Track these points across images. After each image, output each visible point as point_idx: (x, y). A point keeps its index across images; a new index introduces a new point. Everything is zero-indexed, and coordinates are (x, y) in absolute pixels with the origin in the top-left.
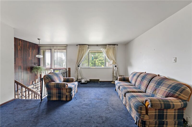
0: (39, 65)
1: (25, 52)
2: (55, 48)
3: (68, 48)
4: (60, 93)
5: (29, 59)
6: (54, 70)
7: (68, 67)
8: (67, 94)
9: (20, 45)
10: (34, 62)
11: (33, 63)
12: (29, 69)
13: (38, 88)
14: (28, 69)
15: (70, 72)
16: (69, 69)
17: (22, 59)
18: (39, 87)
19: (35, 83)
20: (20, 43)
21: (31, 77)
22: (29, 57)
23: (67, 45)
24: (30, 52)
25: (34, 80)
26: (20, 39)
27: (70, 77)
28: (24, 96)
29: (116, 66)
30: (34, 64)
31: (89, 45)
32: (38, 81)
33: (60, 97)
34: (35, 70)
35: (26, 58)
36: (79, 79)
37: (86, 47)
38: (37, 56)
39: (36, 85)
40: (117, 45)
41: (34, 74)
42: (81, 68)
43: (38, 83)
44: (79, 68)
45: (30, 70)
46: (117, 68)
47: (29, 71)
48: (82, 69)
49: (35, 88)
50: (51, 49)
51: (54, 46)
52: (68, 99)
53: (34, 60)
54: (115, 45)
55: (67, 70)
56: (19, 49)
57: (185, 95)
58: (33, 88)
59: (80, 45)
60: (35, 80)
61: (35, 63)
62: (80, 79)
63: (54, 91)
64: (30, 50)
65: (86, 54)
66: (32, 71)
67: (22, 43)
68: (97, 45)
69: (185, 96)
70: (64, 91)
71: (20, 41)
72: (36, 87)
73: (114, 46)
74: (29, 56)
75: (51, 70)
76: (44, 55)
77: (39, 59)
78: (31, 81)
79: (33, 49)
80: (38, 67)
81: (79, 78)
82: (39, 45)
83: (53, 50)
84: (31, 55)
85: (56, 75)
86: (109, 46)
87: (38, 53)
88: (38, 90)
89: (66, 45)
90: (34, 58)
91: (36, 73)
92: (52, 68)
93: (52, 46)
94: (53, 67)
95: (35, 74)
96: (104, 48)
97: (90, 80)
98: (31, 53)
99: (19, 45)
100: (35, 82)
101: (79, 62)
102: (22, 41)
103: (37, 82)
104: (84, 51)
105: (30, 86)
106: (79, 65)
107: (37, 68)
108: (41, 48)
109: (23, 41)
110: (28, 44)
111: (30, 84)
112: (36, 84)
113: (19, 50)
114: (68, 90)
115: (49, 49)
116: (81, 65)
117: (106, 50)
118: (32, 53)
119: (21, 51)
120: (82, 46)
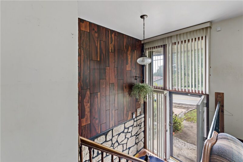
0: (143, 82)
1: (121, 56)
2: (174, 40)
5: (128, 69)
6: (171, 93)
9: (113, 43)
10: (134, 75)
11: (133, 77)
12: (127, 88)
13: (140, 126)
14: (125, 88)
17: (115, 68)
18: (141, 123)
19: (136, 117)
20: (113, 39)
21: (130, 105)
22: (128, 66)
23: (211, 22)
24: (128, 55)
25: (134, 110)
26: (112, 30)
28: (118, 143)
30: (135, 78)
32: (140, 112)
34: (135, 92)
35: (123, 67)
38: (139, 61)
39: (137, 121)
41: (134, 98)
43: (140, 115)
45: (128, 91)
47: (127, 93)
49: (136, 126)
50: (164, 45)
51: (171, 37)
53: (134, 71)
56: (112, 50)
58: (132, 126)
60: (136, 111)
61: (136, 76)
64: (129, 52)
66: (131, 92)
67: (116, 37)
71: (113, 34)
72: (138, 124)
74: (127, 63)
75: (165, 92)
77: (143, 67)
78: (130, 113)
79: (133, 50)
80: (141, 84)
82: (143, 40)
84: (129, 60)
87: (142, 55)
88: (140, 129)
89: (208, 25)
90: (134, 67)
91: (138, 97)
92: (168, 89)
93: (168, 37)
94: (169, 87)
95: (137, 99)
98: (129, 57)
99: (111, 43)
100: (136, 114)
102: (116, 33)
103: (138, 114)
105: (128, 122)
107: (138, 88)
108: (146, 47)
109: (117, 35)
110: (125, 40)
111: (129, 119)
112: (138, 118)
113: (112, 52)
115: (161, 46)
118: (132, 58)
119: (113, 53)
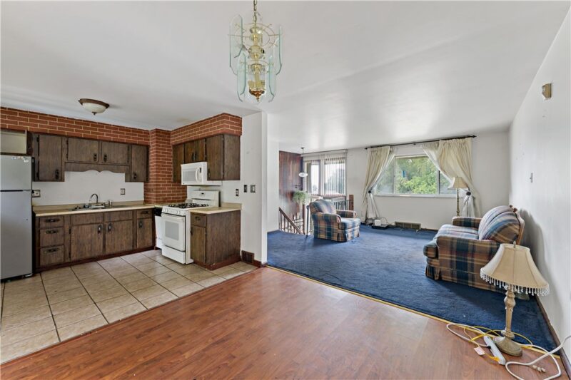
0: (302, 190)
2: (326, 157)
3: (349, 155)
4: (329, 229)
5: (290, 179)
6: (324, 198)
7: (349, 193)
8: (340, 231)
10: (295, 184)
12: (289, 195)
15: (353, 203)
16: (351, 197)
21: (291, 208)
22: (290, 177)
23: (347, 150)
24: (290, 168)
27: (353, 210)
29: (469, 194)
30: (295, 186)
31: (391, 146)
32: (300, 216)
33: (329, 235)
34: (296, 197)
36: (369, 217)
37: (387, 149)
38: (301, 175)
40: (474, 137)
41: (295, 202)
42: (376, 196)
44: (372, 196)
45: (290, 198)
46: (474, 198)
48: (377, 199)
50: (319, 160)
51: (324, 155)
52: (341, 239)
53: (295, 181)
54: (463, 137)
55: (348, 199)
57: (504, 236)
59: (372, 147)
60: (296, 214)
62: (371, 219)
63: (323, 225)
65: (387, 165)
66: (293, 198)
68: (414, 143)
69: (504, 238)
70: (335, 227)
73: (461, 140)
75: (320, 197)
76: (309, 171)
77: (302, 179)
78: (292, 213)
79: (294, 163)
80: (300, 191)
81: (371, 216)
82: (303, 154)
83: (323, 162)
84: (291, 172)
85: (327, 204)
86: (444, 141)
87: (302, 170)
89: (344, 151)
91: (298, 201)
92: (321, 195)
93: (322, 155)
94: (323, 193)
95: (297, 204)
96: (432, 149)
97: (396, 223)
101: (370, 184)
103: (298, 218)
104: (382, 158)
106: (371, 189)
107: (298, 194)
108: (304, 160)
110: (288, 157)
114: (340, 226)
115: (317, 160)
116: (375, 189)
117: (437, 152)
118: (293, 170)
120: (375, 149)
